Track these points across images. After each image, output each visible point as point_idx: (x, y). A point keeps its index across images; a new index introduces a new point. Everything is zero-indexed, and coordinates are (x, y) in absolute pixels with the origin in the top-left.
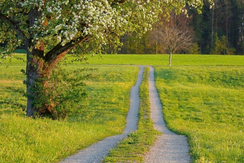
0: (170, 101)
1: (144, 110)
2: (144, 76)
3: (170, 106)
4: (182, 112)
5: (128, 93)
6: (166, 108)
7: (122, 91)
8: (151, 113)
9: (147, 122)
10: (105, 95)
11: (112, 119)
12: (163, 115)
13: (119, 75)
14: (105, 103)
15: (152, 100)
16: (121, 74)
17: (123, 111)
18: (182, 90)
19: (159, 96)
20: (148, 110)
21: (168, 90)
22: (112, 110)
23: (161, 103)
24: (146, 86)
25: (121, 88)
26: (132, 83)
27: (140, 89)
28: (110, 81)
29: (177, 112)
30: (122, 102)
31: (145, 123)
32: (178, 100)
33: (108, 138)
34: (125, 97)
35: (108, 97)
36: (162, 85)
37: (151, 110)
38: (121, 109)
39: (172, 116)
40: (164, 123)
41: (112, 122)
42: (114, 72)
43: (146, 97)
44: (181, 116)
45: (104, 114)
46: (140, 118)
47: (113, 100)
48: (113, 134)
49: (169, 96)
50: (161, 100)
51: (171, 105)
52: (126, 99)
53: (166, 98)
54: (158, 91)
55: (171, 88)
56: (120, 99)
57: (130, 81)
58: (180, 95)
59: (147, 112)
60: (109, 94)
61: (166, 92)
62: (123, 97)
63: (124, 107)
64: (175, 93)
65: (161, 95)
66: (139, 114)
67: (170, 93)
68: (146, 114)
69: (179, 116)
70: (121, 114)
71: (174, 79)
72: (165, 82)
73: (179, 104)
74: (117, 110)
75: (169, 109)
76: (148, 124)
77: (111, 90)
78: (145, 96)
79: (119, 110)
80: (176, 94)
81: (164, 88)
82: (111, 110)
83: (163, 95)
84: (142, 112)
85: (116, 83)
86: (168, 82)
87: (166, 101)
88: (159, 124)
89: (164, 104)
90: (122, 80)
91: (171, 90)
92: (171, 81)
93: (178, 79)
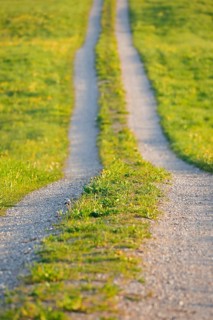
0: (173, 82)
1: (111, 109)
2: (104, 22)
3: (175, 95)
4: (207, 108)
5: (68, 67)
6: (166, 101)
7: (53, 63)
8: (130, 117)
9: (120, 140)
10: (11, 75)
11: (33, 135)
12: (160, 119)
13: (41, 20)
14: (11, 94)
15: (130, 83)
16: (46, 17)
17: (58, 113)
18: (204, 51)
19: (146, 72)
20: (120, 109)
21: (166, 54)
22: (32, 112)
23: (153, 89)
24: (112, 46)
25: (50, 54)
26: (75, 39)
27: (96, 56)
28: (20, 36)
29: (194, 110)
30: (53, 90)
31: (116, 141)
32: (196, 79)
33: (32, 195)
34: (62, 78)
35: (18, 79)
36: (151, 43)
37: (129, 108)
38: (53, 109)
39: (182, 122)
40: (163, 139)
41: (33, 143)
42: (29, 14)
43: (114, 75)
44: (207, 119)
45: (10, 122)
46: (102, 130)
47: (32, 87)
48: (43, 180)
49: (170, 69)
50: (151, 82)
51: (179, 92)
52: (63, 81)
53: (163, 75)
54: (142, 59)
55: (174, 49)
56: (50, 82)
57: (69, 35)
58: (200, 66)
59: (119, 113)
60: (20, 72)
61: (162, 59)
62: (56, 76)
63: (61, 102)
64: (186, 60)
65: (151, 68)
66: (99, 120)
67: (174, 62)
68: (117, 120)
69: (200, 119)
70: (54, 121)
71: (180, 26)
72: (157, 34)
73: (198, 89)
74: (42, 111)
75: (174, 104)
76: (125, 144)
77: (25, 61)
78: (111, 72)
79: (47, 111)
80: (188, 64)
81: (158, 51)
82: (28, 112)
83: (155, 68)
84: (105, 113)
85: (35, 42)
86: (164, 34)
87: (164, 84)
88: (151, 142)
89: (161, 90)
90: (49, 34)
91: (176, 56)
92: (173, 31)
93: (189, 24)
